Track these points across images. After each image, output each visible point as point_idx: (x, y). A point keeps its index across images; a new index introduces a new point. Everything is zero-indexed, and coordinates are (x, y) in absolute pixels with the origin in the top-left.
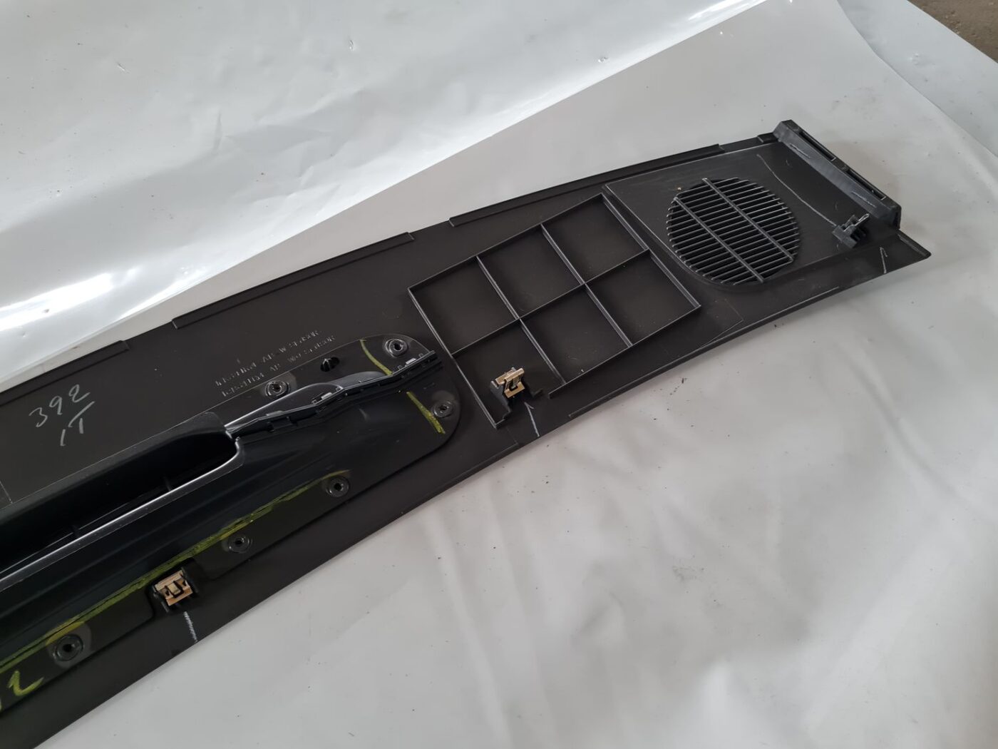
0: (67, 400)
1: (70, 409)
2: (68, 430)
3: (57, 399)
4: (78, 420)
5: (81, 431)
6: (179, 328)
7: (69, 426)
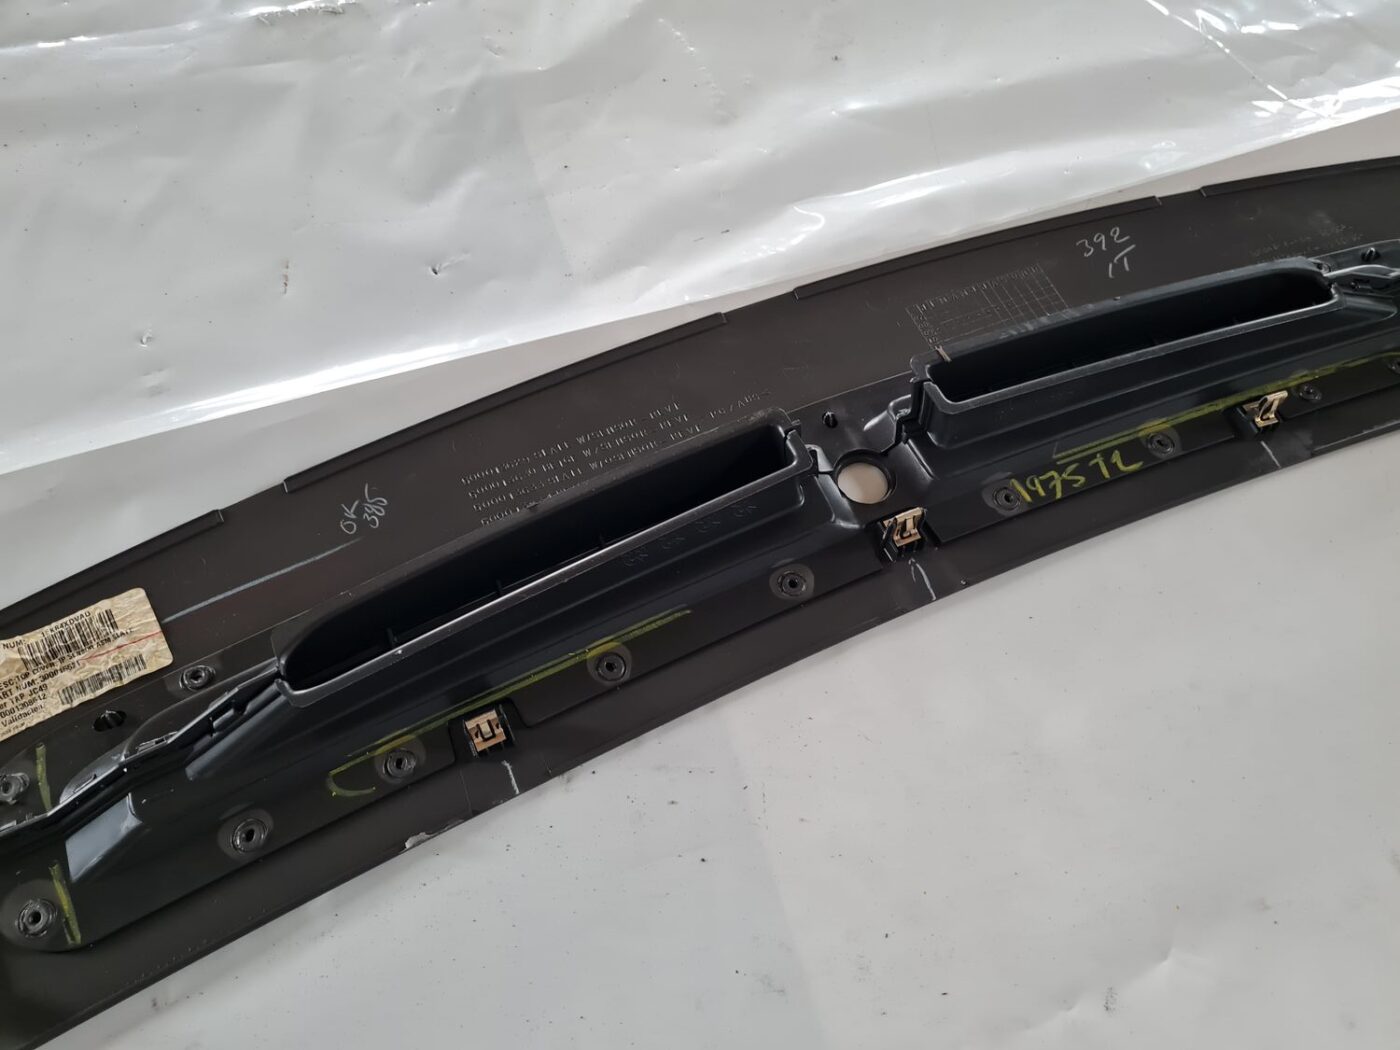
0: (1109, 239)
1: (1114, 248)
2: (1114, 265)
3: (1100, 236)
4: (1122, 258)
5: (1127, 268)
6: (1208, 197)
7: (1115, 261)
